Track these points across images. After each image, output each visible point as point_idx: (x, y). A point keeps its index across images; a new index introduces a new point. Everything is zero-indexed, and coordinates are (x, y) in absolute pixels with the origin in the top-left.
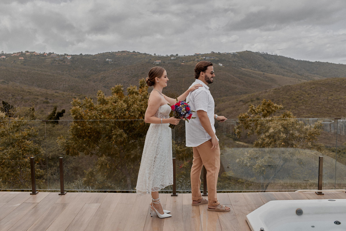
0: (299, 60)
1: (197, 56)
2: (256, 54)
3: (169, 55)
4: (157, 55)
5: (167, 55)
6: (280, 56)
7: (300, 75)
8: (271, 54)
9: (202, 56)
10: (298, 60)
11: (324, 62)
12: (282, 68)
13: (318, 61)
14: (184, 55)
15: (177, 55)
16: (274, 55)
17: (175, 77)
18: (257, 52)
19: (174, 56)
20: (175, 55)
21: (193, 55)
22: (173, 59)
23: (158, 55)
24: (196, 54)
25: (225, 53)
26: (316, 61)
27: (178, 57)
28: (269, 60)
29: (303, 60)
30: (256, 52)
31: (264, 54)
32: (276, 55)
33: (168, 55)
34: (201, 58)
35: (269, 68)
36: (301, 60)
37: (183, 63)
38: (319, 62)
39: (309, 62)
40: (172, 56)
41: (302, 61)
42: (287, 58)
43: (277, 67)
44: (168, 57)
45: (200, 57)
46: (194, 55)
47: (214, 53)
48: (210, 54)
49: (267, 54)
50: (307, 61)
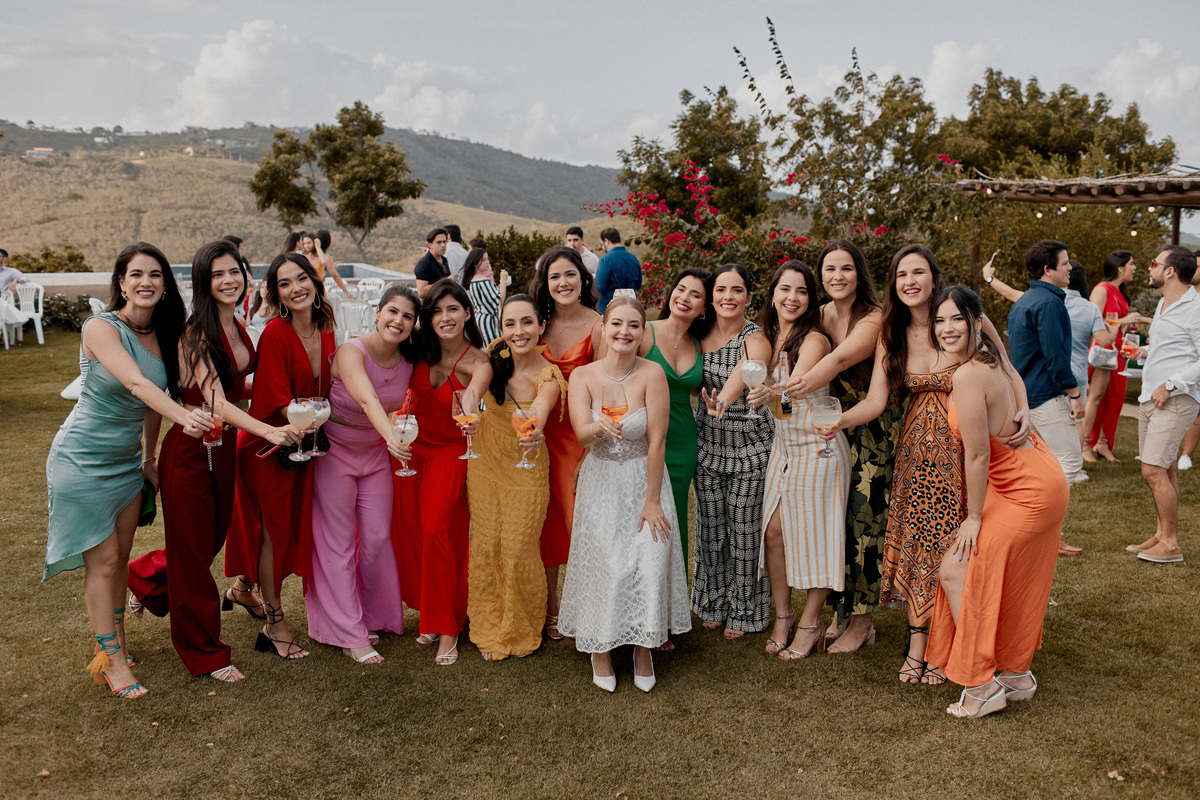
0: (538, 158)
1: (192, 136)
2: (401, 136)
3: (88, 128)
4: (38, 125)
5: (81, 129)
6: (478, 144)
7: (538, 206)
8: (450, 137)
9: (211, 138)
10: (534, 159)
11: (611, 169)
12: (484, 183)
13: (593, 164)
14: (147, 132)
15: (118, 129)
16: (460, 139)
17: (108, 210)
18: (405, 131)
19: (108, 134)
20: (112, 130)
21: (179, 131)
22: (104, 144)
23: (45, 127)
24: (189, 128)
25: (295, 128)
26: (589, 166)
27: (122, 137)
28: (444, 157)
29: (549, 160)
30: (400, 130)
31: (428, 135)
32: (465, 140)
33: (84, 130)
34: (209, 143)
35: (444, 182)
36: (544, 158)
37: (142, 158)
38: (596, 166)
39: (567, 167)
40: (98, 131)
41: (546, 162)
42: (500, 152)
43: (468, 179)
44: (84, 134)
45: (205, 139)
46: (183, 133)
47: (253, 126)
48: (241, 129)
49: (437, 137)
50: (562, 162)
